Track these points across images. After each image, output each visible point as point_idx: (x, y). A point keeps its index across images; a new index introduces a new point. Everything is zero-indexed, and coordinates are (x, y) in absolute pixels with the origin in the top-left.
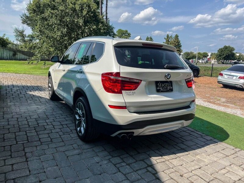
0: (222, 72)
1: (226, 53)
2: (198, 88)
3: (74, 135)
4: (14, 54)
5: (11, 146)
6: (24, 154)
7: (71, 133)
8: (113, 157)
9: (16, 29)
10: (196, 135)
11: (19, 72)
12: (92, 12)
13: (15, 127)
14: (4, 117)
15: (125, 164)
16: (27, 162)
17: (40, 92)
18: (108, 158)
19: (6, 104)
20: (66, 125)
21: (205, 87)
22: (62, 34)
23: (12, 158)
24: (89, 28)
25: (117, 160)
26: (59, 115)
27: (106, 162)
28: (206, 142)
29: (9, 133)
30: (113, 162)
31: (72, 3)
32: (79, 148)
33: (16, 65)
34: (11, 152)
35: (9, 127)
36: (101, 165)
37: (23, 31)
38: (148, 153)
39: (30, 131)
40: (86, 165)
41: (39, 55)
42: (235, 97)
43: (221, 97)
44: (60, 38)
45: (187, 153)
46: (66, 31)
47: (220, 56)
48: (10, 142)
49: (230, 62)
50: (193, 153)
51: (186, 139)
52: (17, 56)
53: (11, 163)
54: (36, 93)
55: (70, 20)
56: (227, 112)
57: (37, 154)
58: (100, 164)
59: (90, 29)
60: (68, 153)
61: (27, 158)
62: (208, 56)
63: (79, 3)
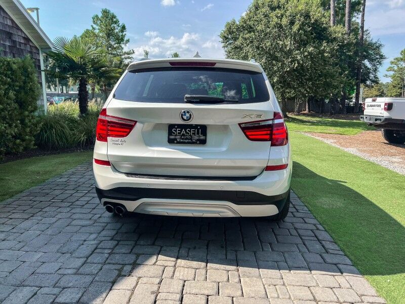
5: (41, 201)
8: (112, 239)
10: (316, 247)
12: (312, 24)
24: (303, 53)
25: (110, 244)
27: (93, 243)
30: (101, 245)
38: (164, 249)
55: (272, 45)
61: (32, 216)
63: (288, 13)
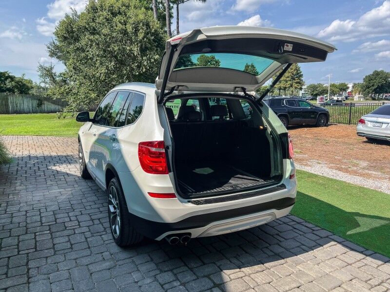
0: (363, 118)
1: (377, 82)
2: (324, 145)
3: (108, 237)
4: (40, 104)
5: (9, 257)
6: (26, 271)
7: (104, 233)
8: (161, 271)
9: (41, 66)
10: (304, 229)
11: (43, 134)
12: (153, 33)
13: (20, 227)
14: (8, 210)
15: (179, 283)
16: (29, 283)
17: (69, 166)
18: (153, 273)
19: (13, 189)
20: (99, 219)
21: (336, 142)
22: (108, 70)
23: (7, 277)
24: (149, 59)
25: (167, 277)
26: (91, 204)
27: (149, 281)
28: (318, 241)
29: (10, 236)
30: (161, 280)
31: (120, 23)
32: (112, 259)
33: (41, 121)
34: (8, 268)
35: (12, 226)
36: (140, 287)
37: (52, 68)
38: (218, 264)
39: (41, 233)
40: (118, 287)
41: (74, 105)
42: (384, 158)
43: (361, 160)
44: (105, 77)
45: (282, 261)
46: (114, 66)
47: (369, 88)
48: (8, 252)
49: (386, 96)
50: (293, 262)
51: (286, 238)
52: (43, 106)
53: (4, 287)
54: (63, 168)
55: (119, 49)
56: (365, 187)
57: (45, 271)
58: (139, 284)
59: (150, 61)
60: (92, 268)
61: (29, 278)
62: (348, 88)
63: (131, 21)
